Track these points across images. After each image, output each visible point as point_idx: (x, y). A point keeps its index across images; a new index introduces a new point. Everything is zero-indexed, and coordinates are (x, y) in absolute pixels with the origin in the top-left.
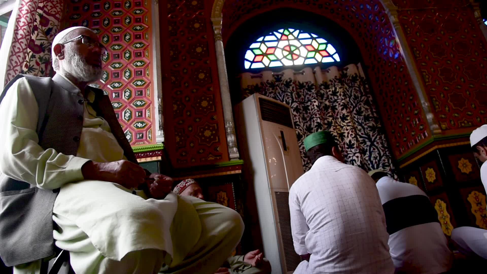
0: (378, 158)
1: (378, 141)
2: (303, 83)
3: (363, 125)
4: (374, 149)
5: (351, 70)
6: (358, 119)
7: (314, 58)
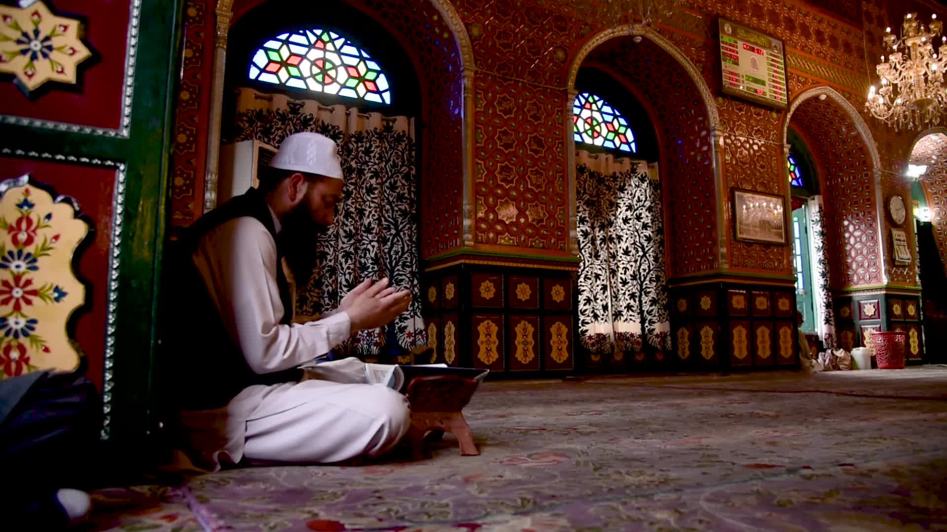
0: (400, 254)
1: (406, 232)
2: (328, 126)
3: (393, 205)
4: (398, 241)
5: (401, 124)
6: (388, 195)
7: (355, 89)
